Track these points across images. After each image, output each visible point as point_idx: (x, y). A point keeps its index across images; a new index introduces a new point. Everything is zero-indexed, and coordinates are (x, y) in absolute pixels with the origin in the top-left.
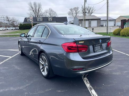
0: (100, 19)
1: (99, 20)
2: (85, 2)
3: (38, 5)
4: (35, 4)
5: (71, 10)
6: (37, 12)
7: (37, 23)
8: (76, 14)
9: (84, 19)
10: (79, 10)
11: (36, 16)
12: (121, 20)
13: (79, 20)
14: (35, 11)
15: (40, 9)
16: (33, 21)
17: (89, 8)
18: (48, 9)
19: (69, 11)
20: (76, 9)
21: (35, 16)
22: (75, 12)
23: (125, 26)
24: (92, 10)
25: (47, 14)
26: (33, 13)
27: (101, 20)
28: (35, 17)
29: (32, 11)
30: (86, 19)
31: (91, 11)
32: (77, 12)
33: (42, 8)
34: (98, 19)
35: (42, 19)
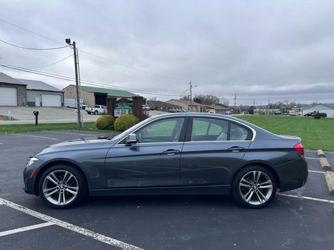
0: (26, 85)
1: (22, 88)
23: (116, 111)
27: (28, 88)
34: (19, 85)
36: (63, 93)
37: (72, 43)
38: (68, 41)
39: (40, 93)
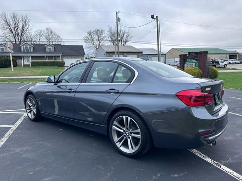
0: (142, 52)
1: (140, 54)
2: (117, 21)
3: (21, 19)
4: (14, 17)
5: (89, 33)
6: (20, 32)
7: (22, 55)
8: (100, 43)
9: (117, 52)
10: (104, 35)
11: (17, 40)
12: (180, 55)
13: (107, 52)
14: (14, 31)
15: (26, 28)
16: (13, 52)
17: (121, 32)
18: (44, 29)
19: (87, 35)
20: (99, 32)
21: (16, 42)
22: (97, 38)
23: (186, 65)
24: (127, 37)
25: (41, 38)
26: (11, 35)
27: (143, 53)
28: (14, 43)
29: (8, 31)
30: (120, 52)
31: (125, 37)
32: (101, 38)
33: (30, 26)
34: (138, 52)
35: (32, 49)
36: (165, 55)
37: (155, 17)
38: (153, 17)
39: (150, 56)
